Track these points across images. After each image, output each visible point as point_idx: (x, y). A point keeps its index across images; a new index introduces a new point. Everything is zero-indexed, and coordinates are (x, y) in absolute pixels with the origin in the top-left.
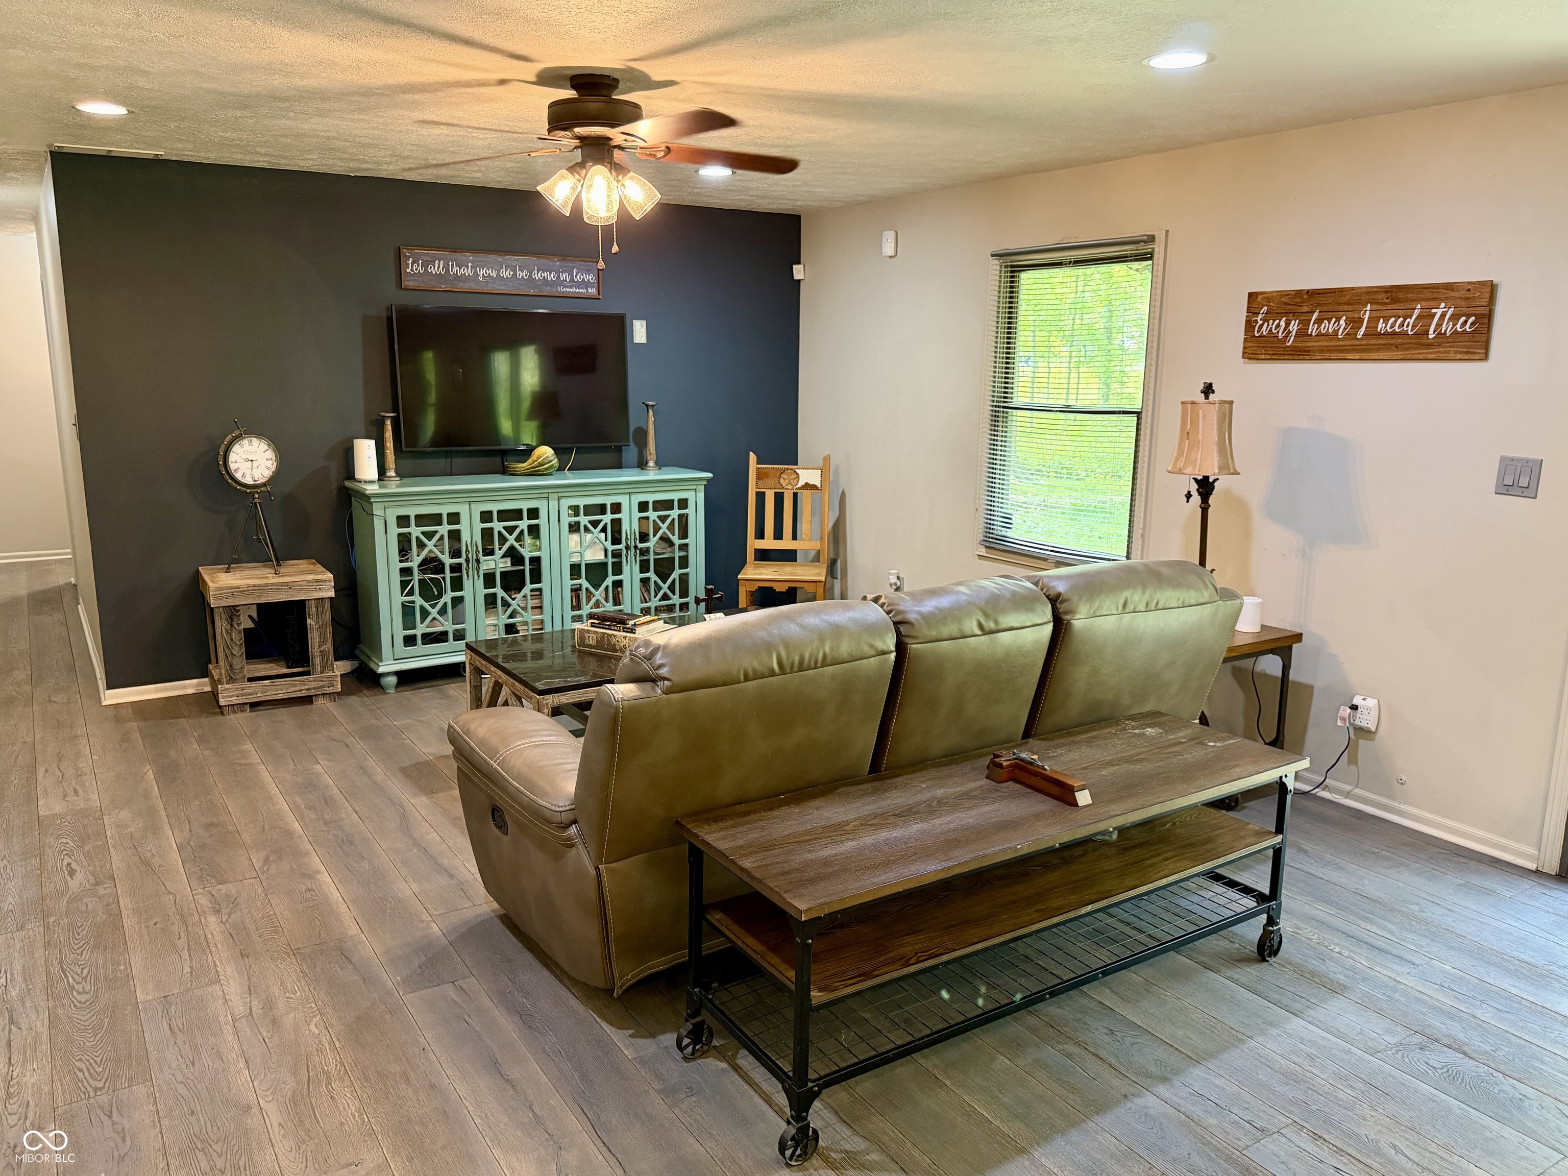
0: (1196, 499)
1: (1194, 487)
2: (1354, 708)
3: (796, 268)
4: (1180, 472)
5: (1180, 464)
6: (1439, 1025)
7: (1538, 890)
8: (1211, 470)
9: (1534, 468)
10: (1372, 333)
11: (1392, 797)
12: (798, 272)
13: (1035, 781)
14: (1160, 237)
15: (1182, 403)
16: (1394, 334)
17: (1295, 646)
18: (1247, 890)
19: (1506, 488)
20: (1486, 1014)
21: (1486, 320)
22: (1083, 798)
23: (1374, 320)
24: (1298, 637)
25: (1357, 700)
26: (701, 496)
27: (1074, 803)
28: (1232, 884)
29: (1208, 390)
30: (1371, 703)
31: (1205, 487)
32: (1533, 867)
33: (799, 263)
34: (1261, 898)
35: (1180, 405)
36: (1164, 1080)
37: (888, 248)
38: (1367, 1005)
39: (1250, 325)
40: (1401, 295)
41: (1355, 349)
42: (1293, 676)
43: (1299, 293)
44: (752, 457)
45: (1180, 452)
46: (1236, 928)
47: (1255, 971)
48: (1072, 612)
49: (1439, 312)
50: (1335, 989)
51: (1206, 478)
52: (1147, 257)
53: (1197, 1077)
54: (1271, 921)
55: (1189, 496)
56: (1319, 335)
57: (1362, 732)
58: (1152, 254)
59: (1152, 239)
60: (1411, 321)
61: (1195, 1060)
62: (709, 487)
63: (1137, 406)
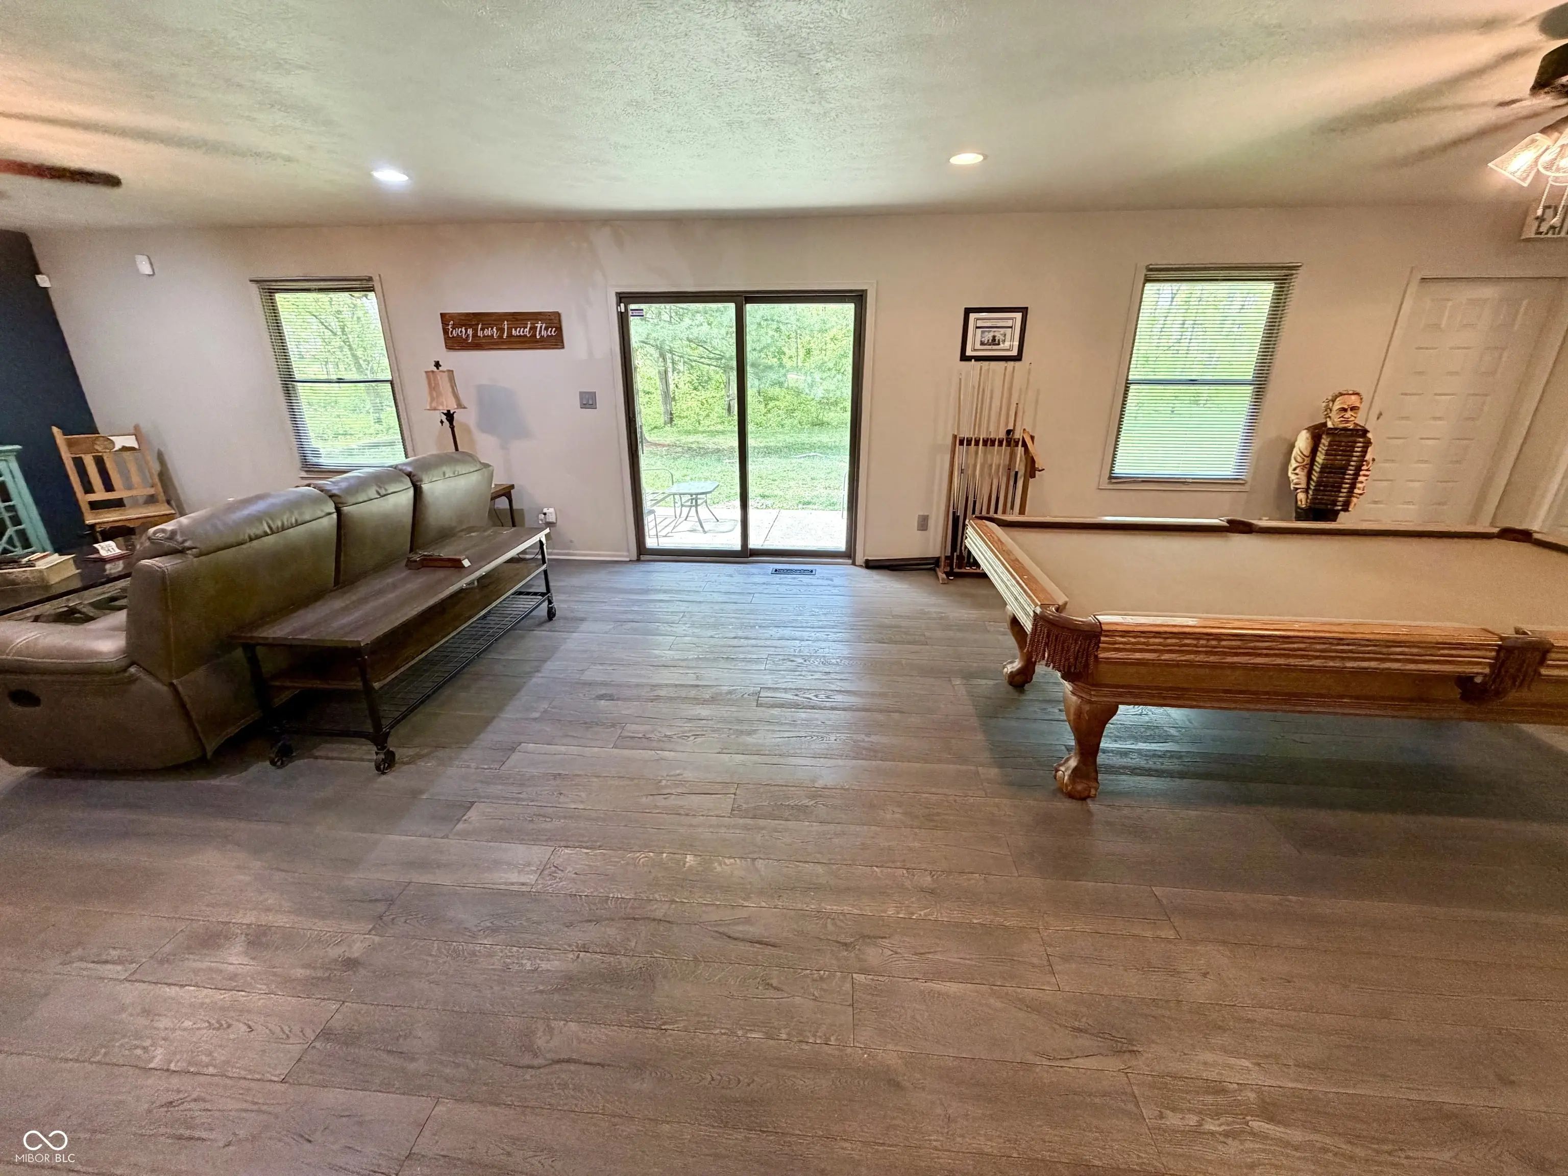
0: (447, 423)
1: (444, 418)
2: (545, 514)
3: (39, 278)
4: (435, 409)
5: (434, 405)
6: (624, 617)
7: (633, 566)
8: (452, 406)
9: (593, 395)
10: (510, 335)
11: (569, 549)
12: (43, 281)
13: (436, 564)
14: (376, 278)
15: (426, 372)
16: (520, 336)
17: (512, 491)
18: (535, 594)
19: (584, 406)
20: (636, 608)
21: (559, 329)
22: (466, 563)
23: (510, 329)
24: (512, 487)
25: (545, 510)
26: (15, 465)
27: (464, 567)
28: (528, 594)
29: (437, 365)
30: (551, 510)
31: (450, 416)
32: (628, 559)
33: (40, 273)
34: (543, 594)
35: (424, 374)
36: (538, 671)
37: (145, 268)
38: (596, 620)
39: (445, 332)
40: (519, 317)
41: (504, 343)
42: (515, 507)
43: (468, 314)
44: (55, 430)
45: (432, 399)
46: (534, 613)
47: (548, 625)
48: (421, 481)
49: (539, 326)
50: (582, 620)
51: (449, 411)
52: (371, 289)
53: (549, 666)
54: (550, 602)
55: (442, 422)
56: (484, 336)
57: (550, 524)
58: (373, 287)
59: (370, 279)
60: (527, 329)
61: (544, 661)
62: (21, 458)
63: (390, 378)
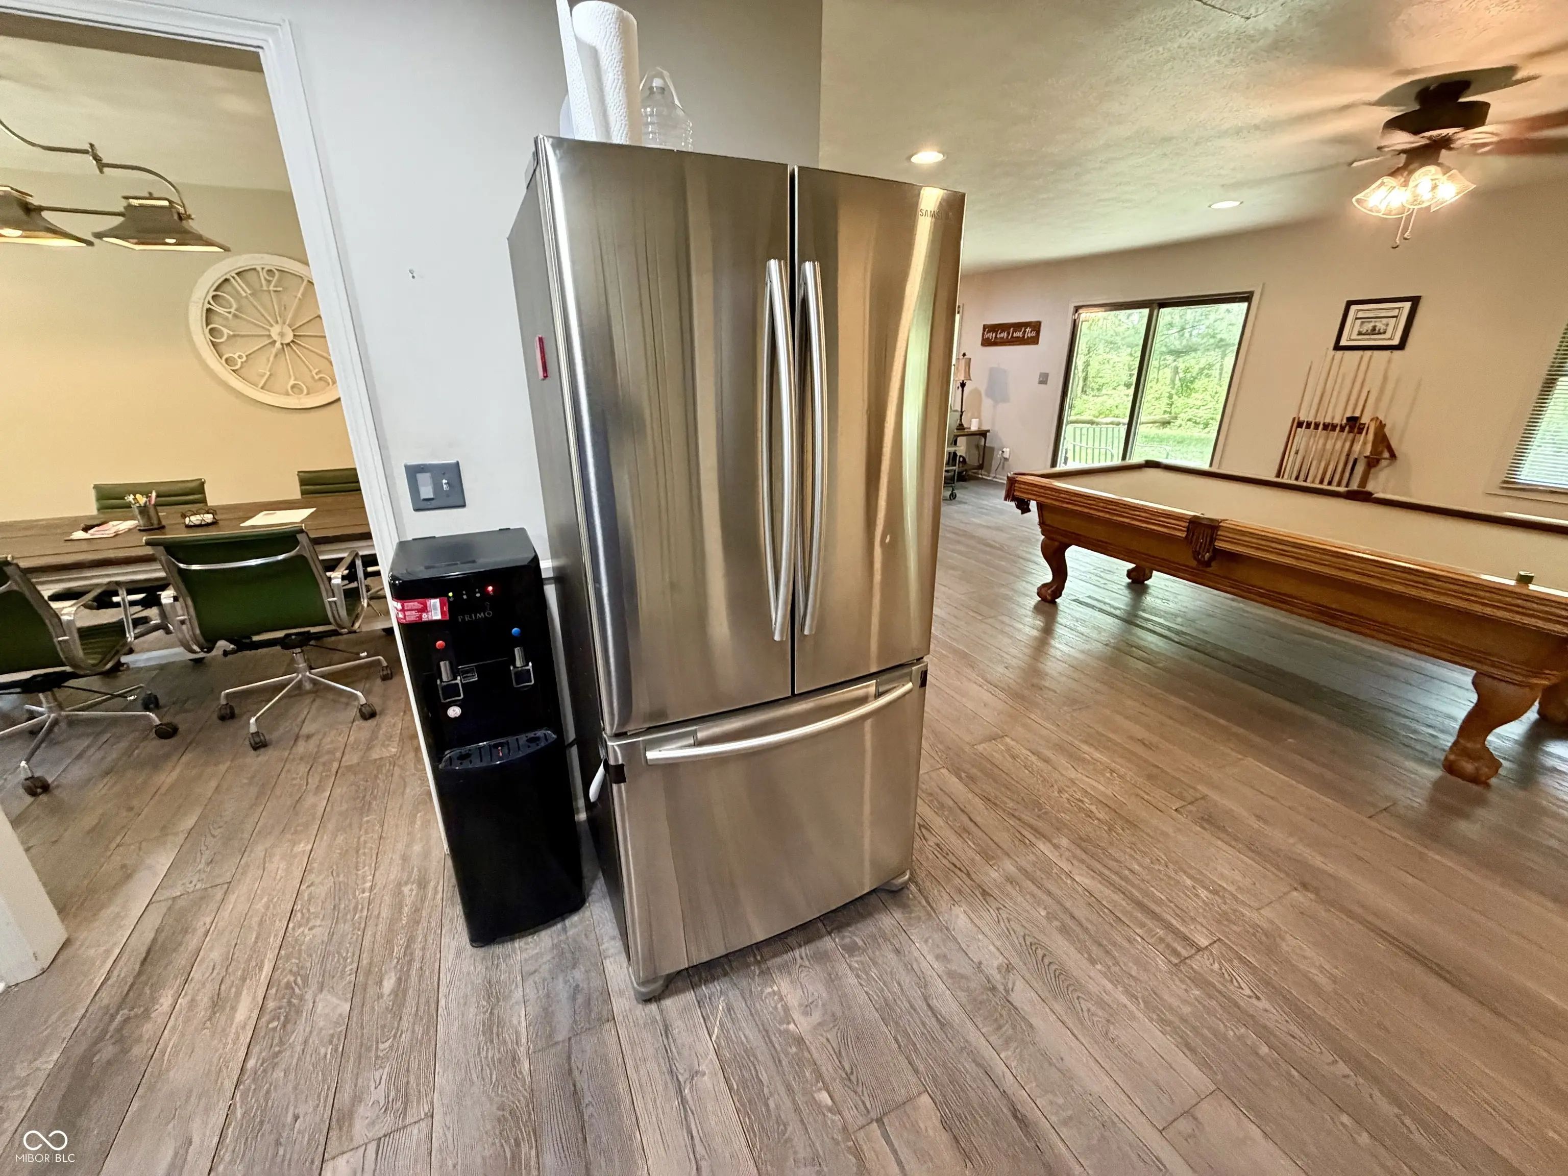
0: (960, 389)
1: (960, 386)
8: (963, 379)
9: (1048, 375)
10: (1012, 337)
16: (1017, 337)
17: (988, 433)
19: (1041, 382)
21: (1038, 333)
23: (1012, 333)
24: (989, 430)
25: (1004, 450)
30: (1008, 450)
31: (963, 385)
39: (983, 334)
40: (1018, 325)
41: (1008, 342)
42: (987, 442)
43: (997, 324)
49: (1028, 330)
51: (962, 382)
56: (1000, 338)
57: (1006, 459)
60: (1021, 333)
